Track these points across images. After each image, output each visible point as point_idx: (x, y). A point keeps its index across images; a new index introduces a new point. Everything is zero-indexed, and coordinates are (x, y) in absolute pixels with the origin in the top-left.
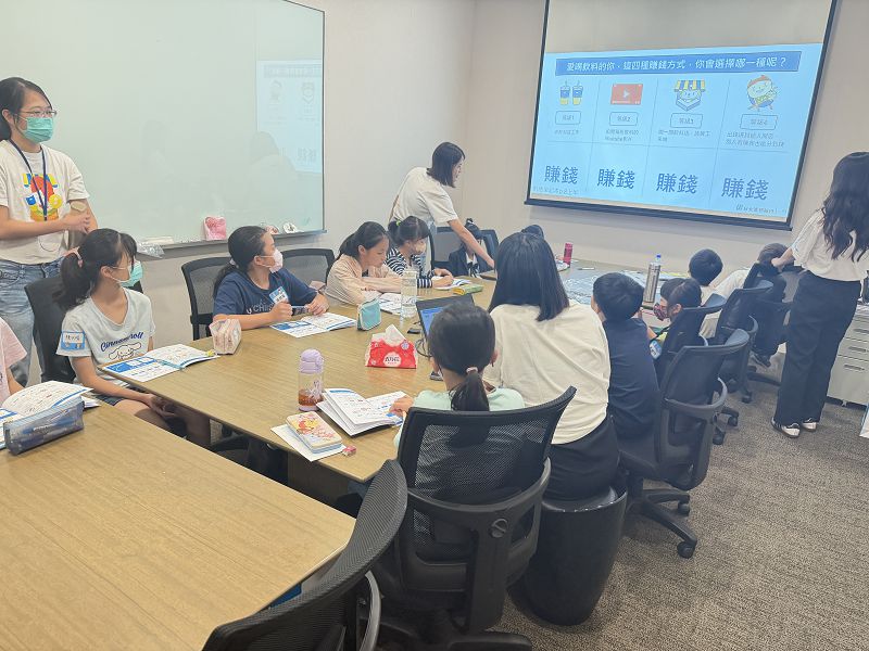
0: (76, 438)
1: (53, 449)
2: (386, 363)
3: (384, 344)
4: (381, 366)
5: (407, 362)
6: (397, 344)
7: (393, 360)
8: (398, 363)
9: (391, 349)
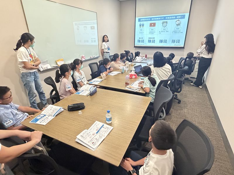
4: (132, 78)
5: (136, 77)
6: (134, 74)
7: (134, 77)
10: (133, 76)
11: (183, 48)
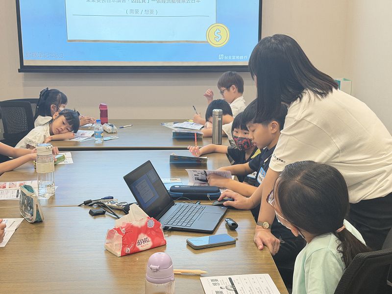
2: (140, 248)
3: (132, 227)
4: (136, 252)
5: (158, 240)
6: (143, 224)
8: (149, 244)
9: (139, 230)
10: (142, 236)
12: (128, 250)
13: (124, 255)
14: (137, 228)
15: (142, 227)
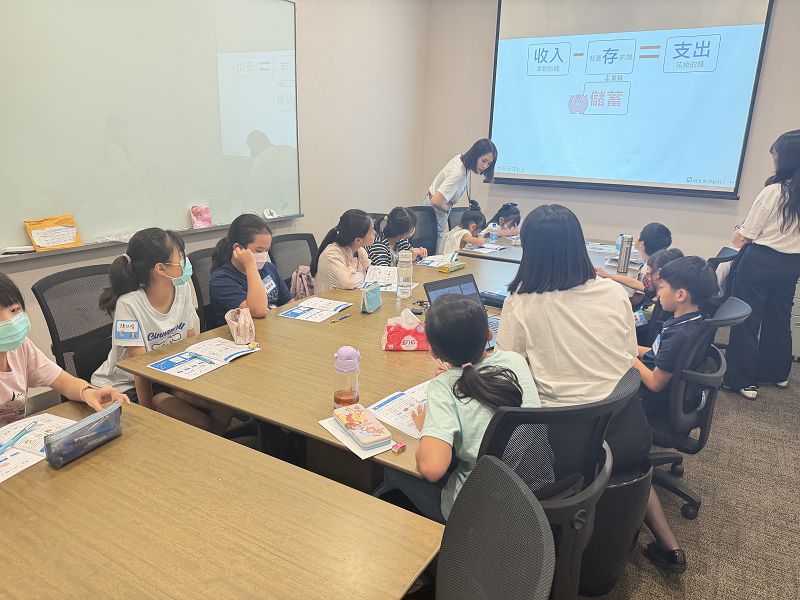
0: (116, 446)
1: (96, 459)
2: (404, 347)
3: (400, 328)
4: (399, 350)
6: (413, 327)
7: (410, 344)
8: (415, 346)
9: (408, 333)
10: (409, 338)
11: (734, 195)
12: (391, 346)
13: (387, 350)
14: (405, 330)
15: (411, 330)
